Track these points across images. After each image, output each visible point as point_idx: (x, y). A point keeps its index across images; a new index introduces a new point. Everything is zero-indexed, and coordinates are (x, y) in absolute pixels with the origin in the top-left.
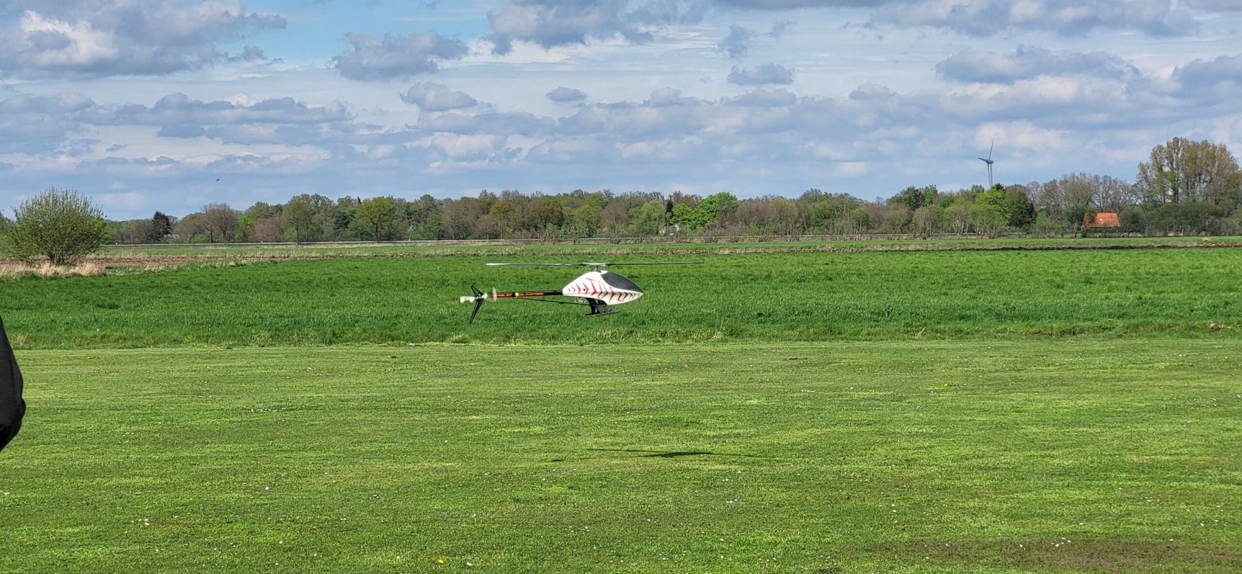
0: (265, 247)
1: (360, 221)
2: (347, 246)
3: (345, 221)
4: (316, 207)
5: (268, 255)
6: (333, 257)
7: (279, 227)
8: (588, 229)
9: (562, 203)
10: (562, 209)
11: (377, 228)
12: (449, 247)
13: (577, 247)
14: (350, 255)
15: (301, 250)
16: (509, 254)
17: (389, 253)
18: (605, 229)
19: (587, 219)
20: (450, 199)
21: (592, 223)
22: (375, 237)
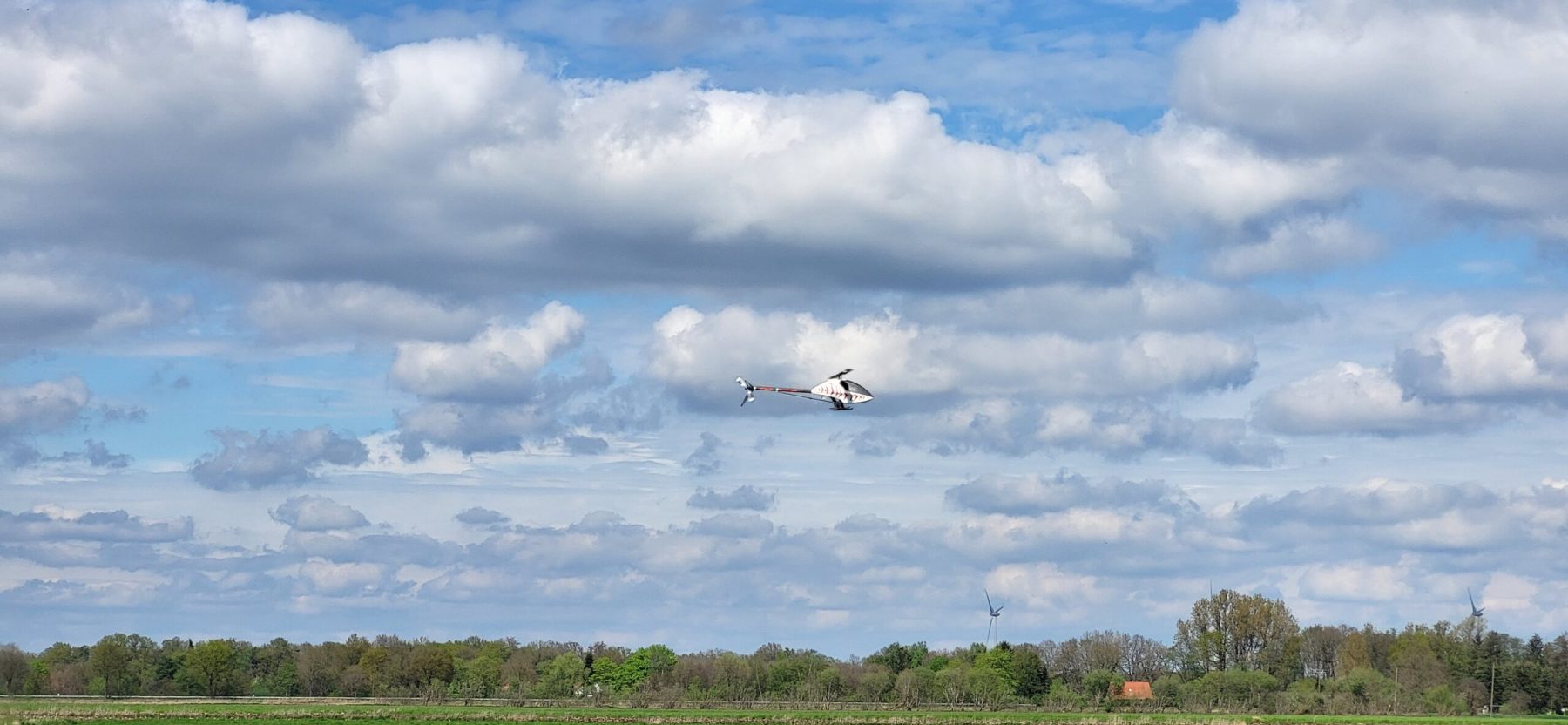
0: (63, 701)
1: (190, 671)
2: (170, 702)
3: (170, 670)
4: (134, 650)
5: (65, 712)
6: (152, 716)
7: (83, 676)
8: (484, 687)
9: (454, 653)
10: (452, 660)
11: (211, 680)
12: (305, 705)
13: (468, 709)
14: (175, 714)
15: (110, 706)
16: (381, 717)
17: (224, 713)
18: (506, 687)
19: (484, 674)
20: (309, 645)
21: (489, 680)
22: (208, 692)
